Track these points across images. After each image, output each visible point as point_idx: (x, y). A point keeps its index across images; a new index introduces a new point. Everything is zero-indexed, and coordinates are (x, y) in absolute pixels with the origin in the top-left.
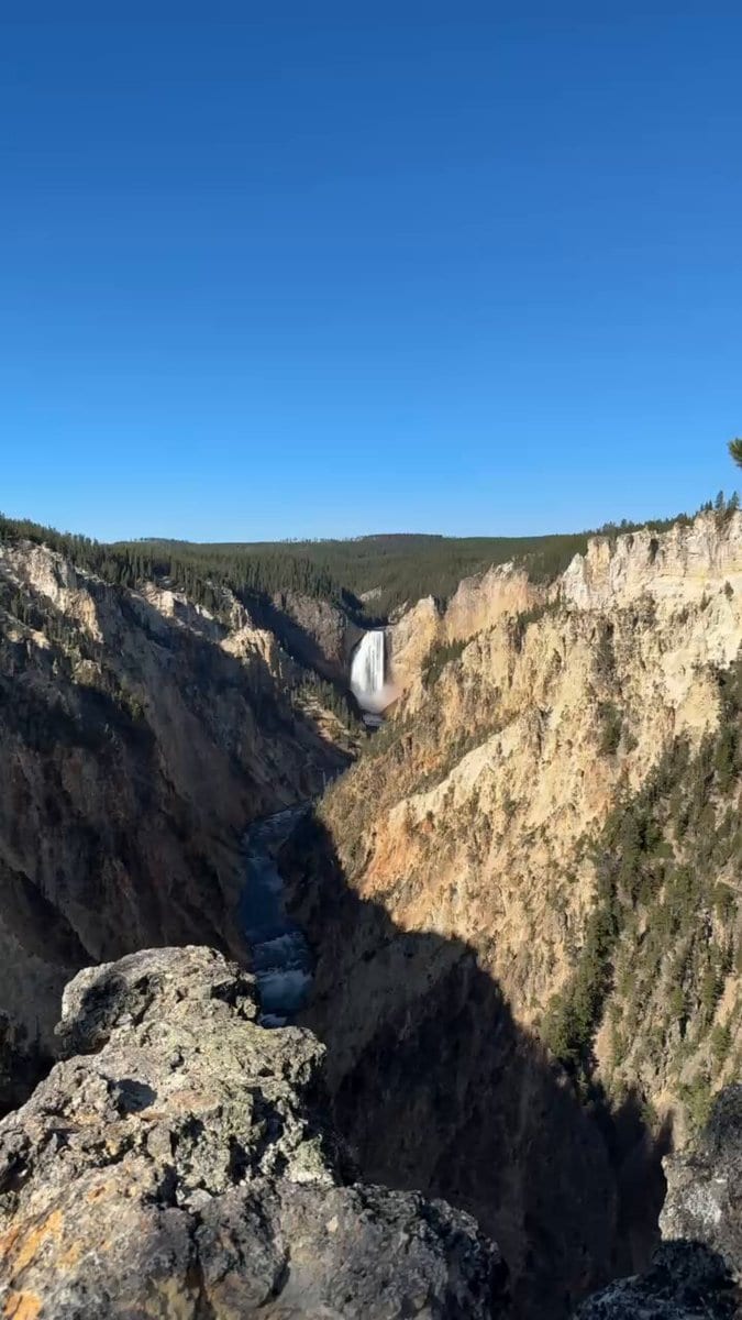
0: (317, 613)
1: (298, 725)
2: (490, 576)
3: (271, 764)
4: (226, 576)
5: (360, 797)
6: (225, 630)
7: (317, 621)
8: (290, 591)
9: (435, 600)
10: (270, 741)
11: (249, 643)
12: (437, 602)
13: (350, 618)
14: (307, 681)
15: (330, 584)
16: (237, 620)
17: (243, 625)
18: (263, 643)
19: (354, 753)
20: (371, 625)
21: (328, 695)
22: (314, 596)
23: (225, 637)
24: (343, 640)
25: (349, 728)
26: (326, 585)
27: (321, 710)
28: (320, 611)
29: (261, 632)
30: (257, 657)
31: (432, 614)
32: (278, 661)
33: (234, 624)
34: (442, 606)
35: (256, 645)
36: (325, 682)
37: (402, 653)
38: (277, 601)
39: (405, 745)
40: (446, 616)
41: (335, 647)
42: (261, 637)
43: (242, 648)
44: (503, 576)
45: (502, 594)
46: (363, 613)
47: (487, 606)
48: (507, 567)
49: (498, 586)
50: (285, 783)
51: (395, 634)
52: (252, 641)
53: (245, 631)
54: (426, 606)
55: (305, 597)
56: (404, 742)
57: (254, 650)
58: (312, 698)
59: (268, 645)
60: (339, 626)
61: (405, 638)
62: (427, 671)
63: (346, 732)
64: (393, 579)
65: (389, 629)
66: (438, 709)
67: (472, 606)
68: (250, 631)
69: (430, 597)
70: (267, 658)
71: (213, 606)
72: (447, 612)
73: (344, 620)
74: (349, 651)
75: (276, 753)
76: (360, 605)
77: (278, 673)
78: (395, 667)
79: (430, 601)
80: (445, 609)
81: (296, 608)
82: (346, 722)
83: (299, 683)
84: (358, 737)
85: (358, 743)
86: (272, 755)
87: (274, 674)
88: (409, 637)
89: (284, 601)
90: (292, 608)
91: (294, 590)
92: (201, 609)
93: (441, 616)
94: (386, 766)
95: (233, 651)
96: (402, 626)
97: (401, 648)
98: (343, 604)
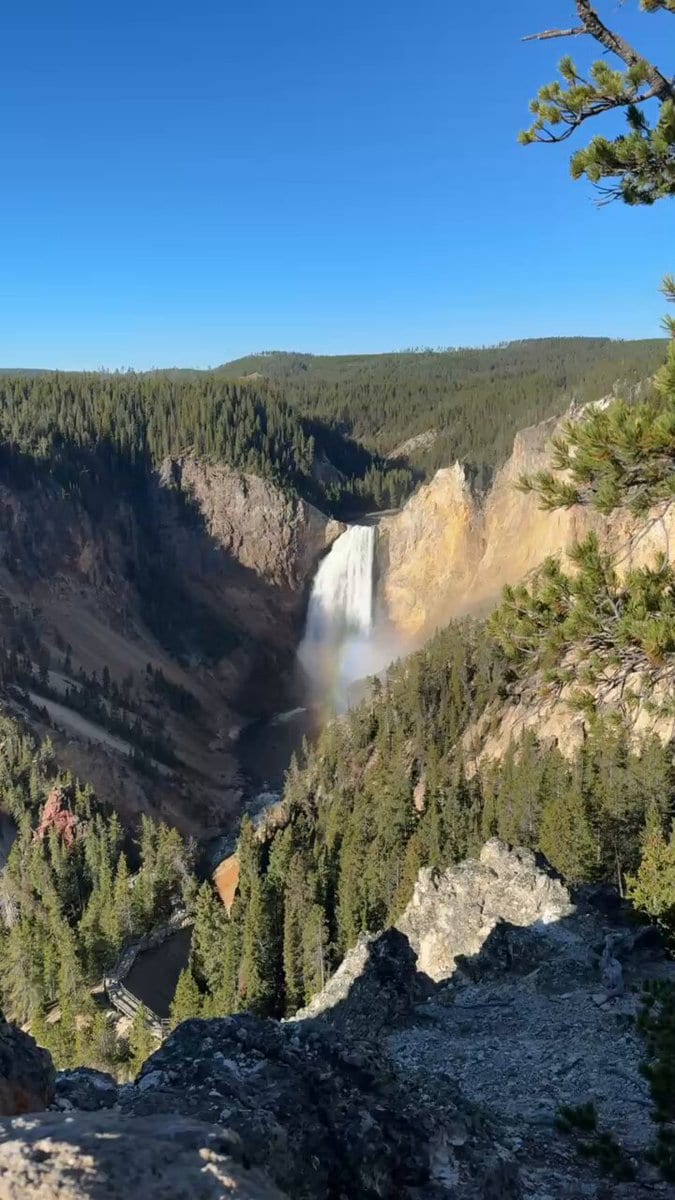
0: (240, 496)
7: (239, 509)
8: (191, 455)
9: (467, 470)
12: (470, 472)
22: (237, 464)
24: (293, 544)
28: (245, 491)
31: (459, 497)
34: (480, 483)
37: (405, 567)
38: (165, 471)
40: (488, 502)
51: (394, 533)
54: (450, 483)
55: (218, 467)
60: (284, 520)
61: (410, 542)
65: (385, 522)
69: (457, 466)
72: (493, 493)
78: (394, 591)
79: (458, 472)
80: (486, 489)
81: (200, 486)
89: (176, 471)
90: (193, 485)
91: (201, 453)
93: (479, 502)
96: (407, 519)
97: (403, 560)
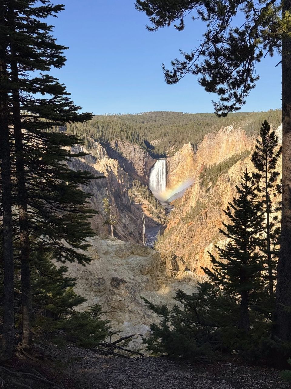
0: (133, 151)
1: (132, 207)
2: (221, 132)
3: (124, 226)
4: (89, 132)
5: (181, 242)
6: (95, 159)
7: (133, 155)
8: (119, 140)
9: (192, 144)
10: (122, 215)
11: (107, 165)
13: (149, 154)
14: (135, 185)
15: (138, 136)
16: (100, 154)
17: (104, 156)
18: (114, 166)
19: (160, 222)
20: (158, 157)
21: (145, 192)
22: (131, 142)
23: (95, 163)
24: (146, 164)
25: (156, 208)
26: (136, 137)
27: (143, 200)
28: (135, 150)
29: (112, 160)
30: (111, 173)
31: (190, 151)
32: (121, 176)
33: (98, 156)
34: (195, 147)
35: (110, 167)
36: (143, 186)
37: (175, 171)
38: (114, 144)
39: (203, 217)
40: (197, 153)
41: (142, 168)
42: (113, 163)
43: (104, 168)
44: (228, 132)
45: (228, 141)
46: (155, 151)
47: (220, 148)
48: (230, 128)
49: (225, 138)
50: (132, 235)
51: (171, 162)
52: (108, 165)
53: (104, 159)
54: (187, 148)
55: (127, 143)
56: (203, 215)
57: (109, 170)
58: (137, 193)
59: (116, 167)
60: (144, 158)
61: (177, 164)
62: (202, 180)
63: (155, 211)
64: (166, 134)
65: (168, 159)
66: (220, 199)
67: (211, 148)
68: (107, 159)
69: (189, 143)
70: (116, 173)
71: (88, 147)
72: (198, 151)
73: (146, 155)
74: (149, 171)
75: (126, 221)
76: (152, 147)
77: (121, 181)
79: (190, 145)
80: (197, 149)
81: (122, 148)
82: (155, 206)
83: (131, 185)
84: (160, 213)
85: (161, 216)
86: (124, 221)
87: (120, 182)
88: (179, 163)
89: (116, 145)
90: (120, 148)
91: (122, 139)
92: (83, 148)
93: (195, 153)
94: (194, 227)
95: (99, 170)
96: (175, 158)
97: (174, 169)
98: (145, 146)
